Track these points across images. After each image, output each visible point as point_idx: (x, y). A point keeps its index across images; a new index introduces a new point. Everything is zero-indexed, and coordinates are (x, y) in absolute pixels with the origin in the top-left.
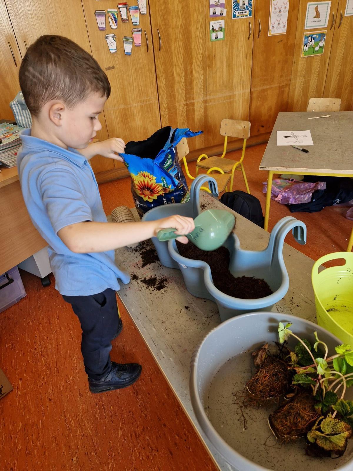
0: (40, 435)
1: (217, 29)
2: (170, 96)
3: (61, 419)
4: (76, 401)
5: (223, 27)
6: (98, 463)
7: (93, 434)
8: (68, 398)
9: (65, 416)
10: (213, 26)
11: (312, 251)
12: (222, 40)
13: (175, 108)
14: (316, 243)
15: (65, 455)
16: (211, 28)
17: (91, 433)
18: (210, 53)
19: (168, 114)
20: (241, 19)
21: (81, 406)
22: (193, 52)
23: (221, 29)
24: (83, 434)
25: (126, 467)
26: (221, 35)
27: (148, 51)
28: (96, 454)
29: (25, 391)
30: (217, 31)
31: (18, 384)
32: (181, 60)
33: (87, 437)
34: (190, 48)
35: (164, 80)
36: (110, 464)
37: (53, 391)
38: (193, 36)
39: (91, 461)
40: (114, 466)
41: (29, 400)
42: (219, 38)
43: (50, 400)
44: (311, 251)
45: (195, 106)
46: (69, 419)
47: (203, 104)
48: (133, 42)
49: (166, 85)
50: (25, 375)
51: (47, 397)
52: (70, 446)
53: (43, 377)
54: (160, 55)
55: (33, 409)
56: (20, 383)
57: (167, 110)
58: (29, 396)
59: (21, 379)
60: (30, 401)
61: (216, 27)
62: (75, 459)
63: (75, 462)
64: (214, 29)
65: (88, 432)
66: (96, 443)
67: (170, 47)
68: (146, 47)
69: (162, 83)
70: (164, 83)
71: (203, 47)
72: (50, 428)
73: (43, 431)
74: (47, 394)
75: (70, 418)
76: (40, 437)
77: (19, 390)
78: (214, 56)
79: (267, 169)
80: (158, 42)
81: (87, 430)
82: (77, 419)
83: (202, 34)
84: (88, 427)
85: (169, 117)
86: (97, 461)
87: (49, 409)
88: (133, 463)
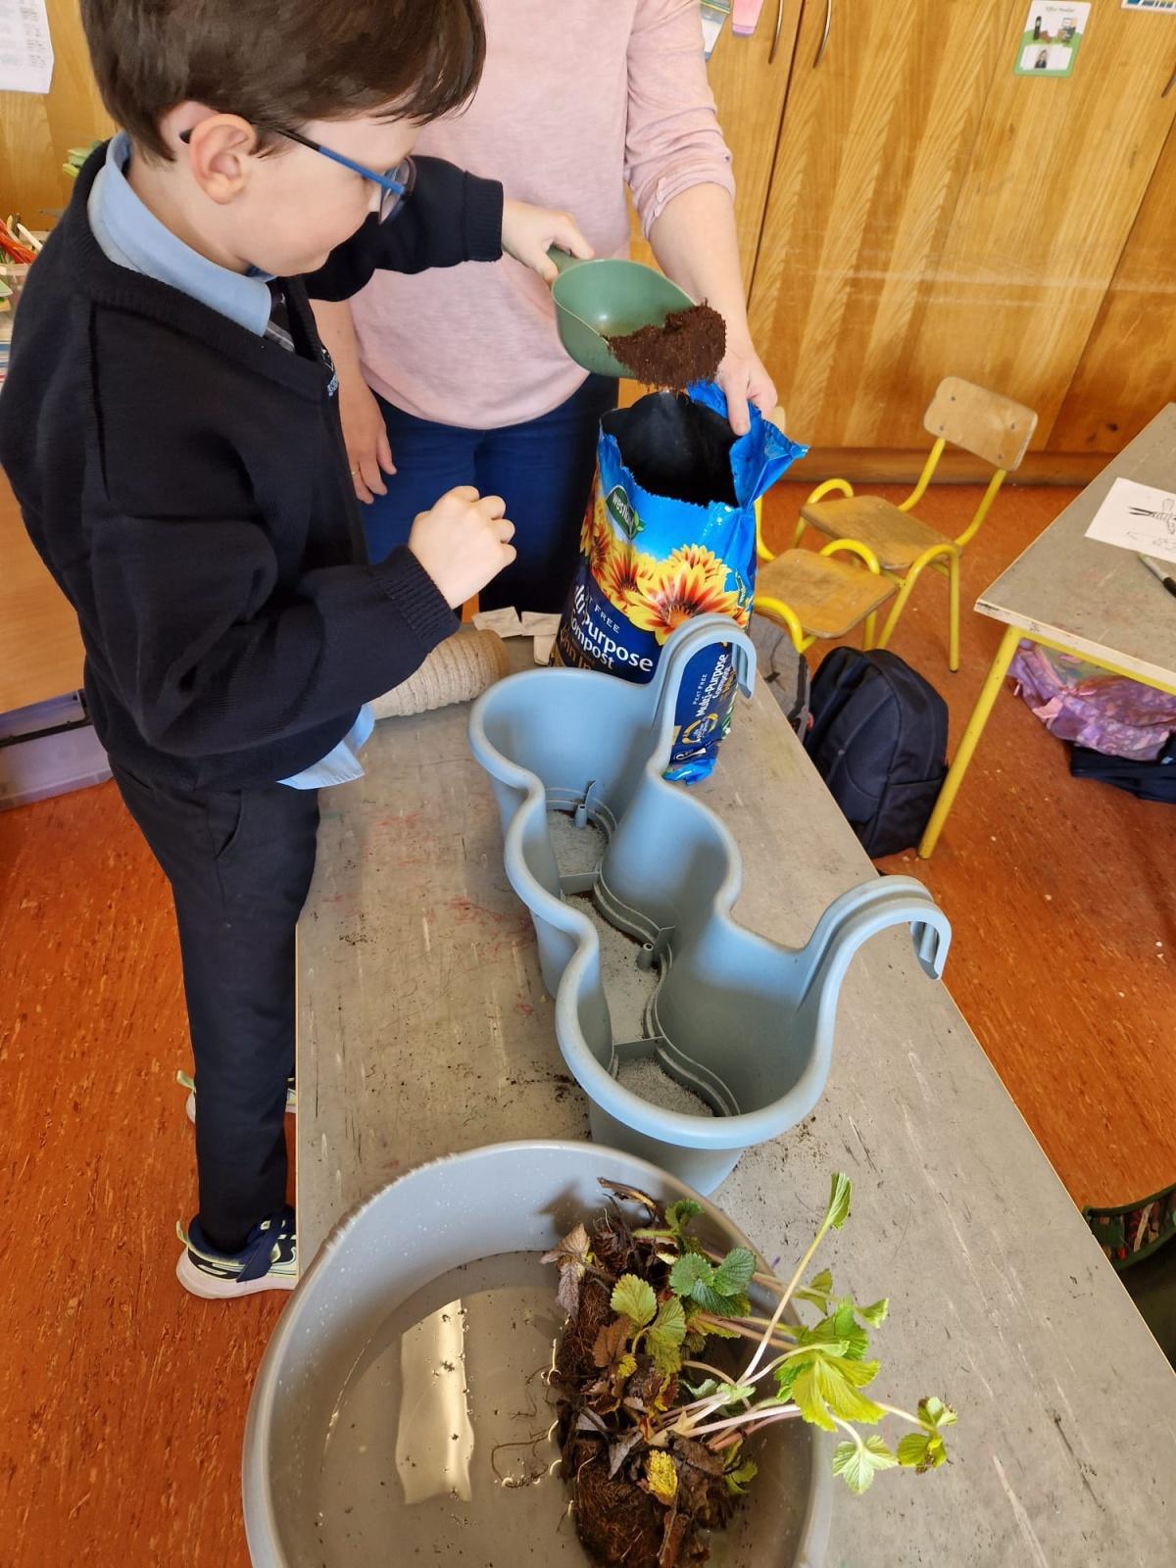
0: (12, 1198)
1: (1053, 34)
2: (805, 238)
3: (83, 1174)
4: (142, 1137)
5: (1080, 30)
6: (130, 1342)
7: (149, 1251)
8: (126, 1122)
9: (97, 1171)
10: (1039, 19)
11: (1076, 938)
12: (1060, 77)
13: (808, 283)
14: (1104, 911)
15: (52, 1281)
16: (1030, 26)
17: (144, 1246)
18: (999, 115)
19: (779, 299)
20: (1156, 14)
21: (150, 1161)
22: (936, 96)
23: (1068, 35)
24: (124, 1244)
25: (196, 1386)
26: (1060, 58)
27: (770, 61)
28: (135, 1312)
29: (22, 1055)
30: (1048, 40)
31: (12, 1029)
32: (884, 115)
33: (130, 1253)
34: (929, 84)
35: (800, 176)
36: (159, 1359)
37: (93, 1084)
38: (952, 42)
39: (112, 1325)
40: (167, 1370)
41: (22, 1087)
42: (1049, 66)
43: (76, 1106)
44: (1071, 936)
45: (885, 292)
46: (104, 1182)
47: (915, 293)
48: (729, 16)
49: (800, 195)
50: (39, 1009)
51: (71, 1096)
52: (74, 1261)
53: (83, 1032)
54: (812, 84)
55: (21, 1116)
56: (18, 1026)
57: (778, 285)
58: (27, 1074)
59: (24, 1017)
60: (24, 1090)
61: (1051, 27)
62: (73, 1302)
63: (71, 1312)
64: (1042, 29)
65: (138, 1241)
66: (147, 1283)
67: (855, 62)
68: (769, 44)
69: (790, 186)
70: (797, 187)
71: (977, 90)
72: (44, 1189)
73: (24, 1190)
74: (74, 1088)
75: (108, 1183)
76: (9, 1204)
77: (8, 1047)
78: (1012, 130)
79: (1002, 615)
80: (817, 35)
81: (140, 1237)
82: (126, 1192)
83: (988, 39)
84: (144, 1227)
85: (777, 311)
86: (128, 1334)
87: (63, 1132)
88: (221, 1382)
